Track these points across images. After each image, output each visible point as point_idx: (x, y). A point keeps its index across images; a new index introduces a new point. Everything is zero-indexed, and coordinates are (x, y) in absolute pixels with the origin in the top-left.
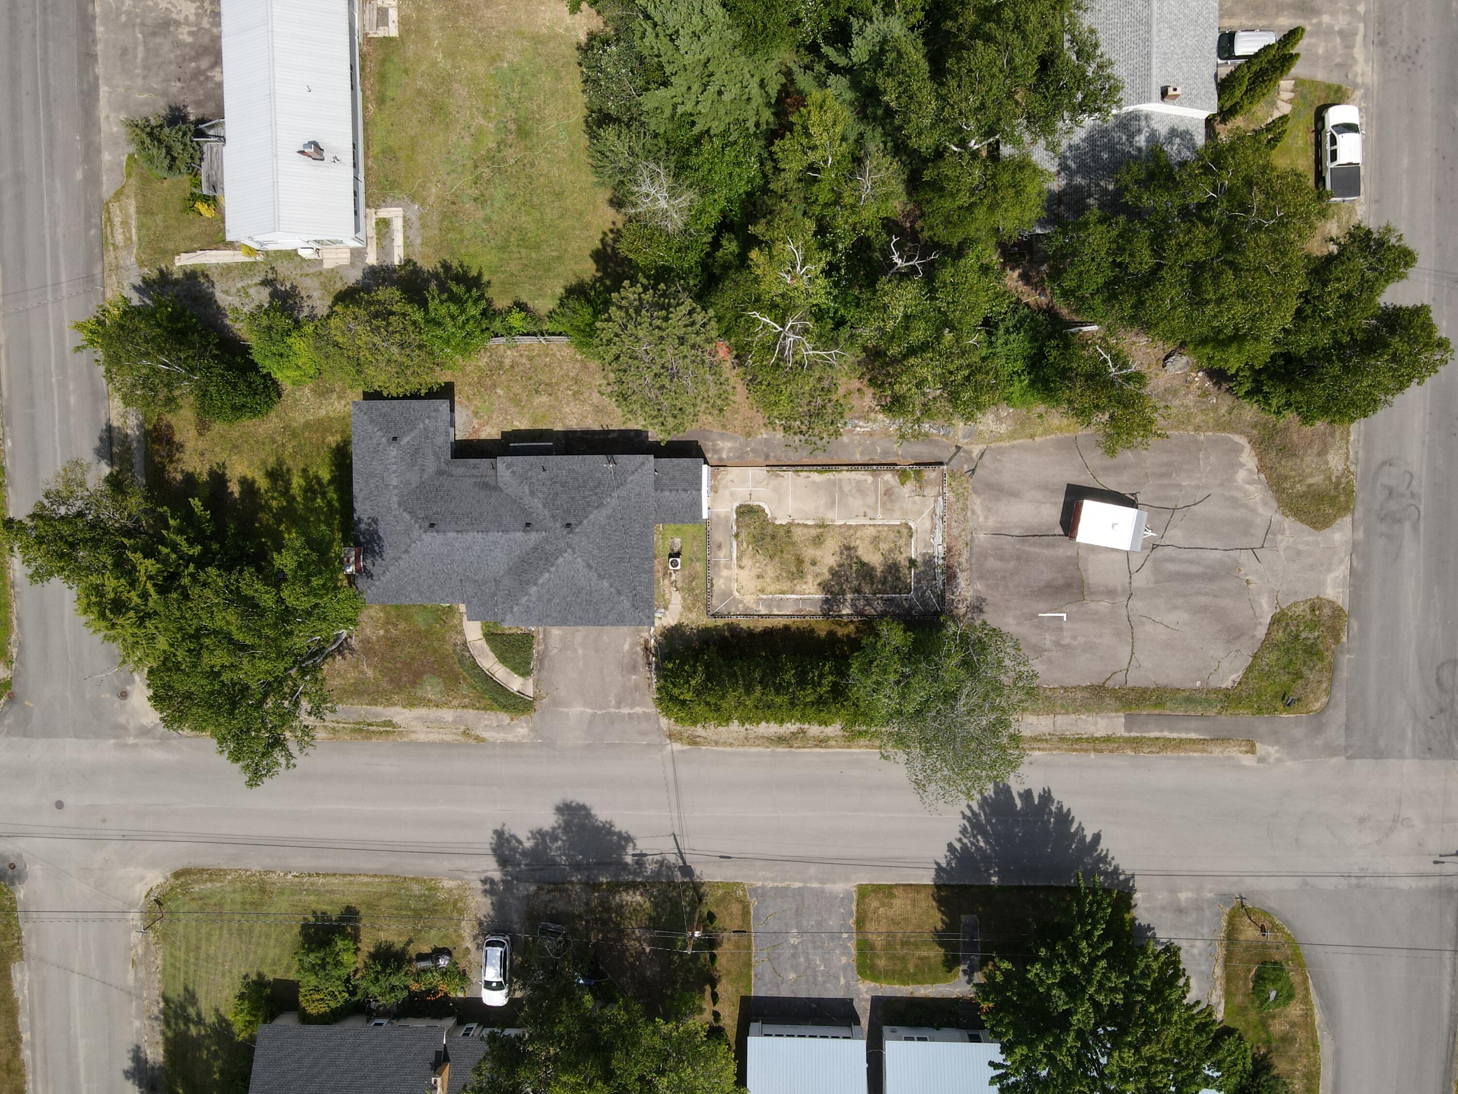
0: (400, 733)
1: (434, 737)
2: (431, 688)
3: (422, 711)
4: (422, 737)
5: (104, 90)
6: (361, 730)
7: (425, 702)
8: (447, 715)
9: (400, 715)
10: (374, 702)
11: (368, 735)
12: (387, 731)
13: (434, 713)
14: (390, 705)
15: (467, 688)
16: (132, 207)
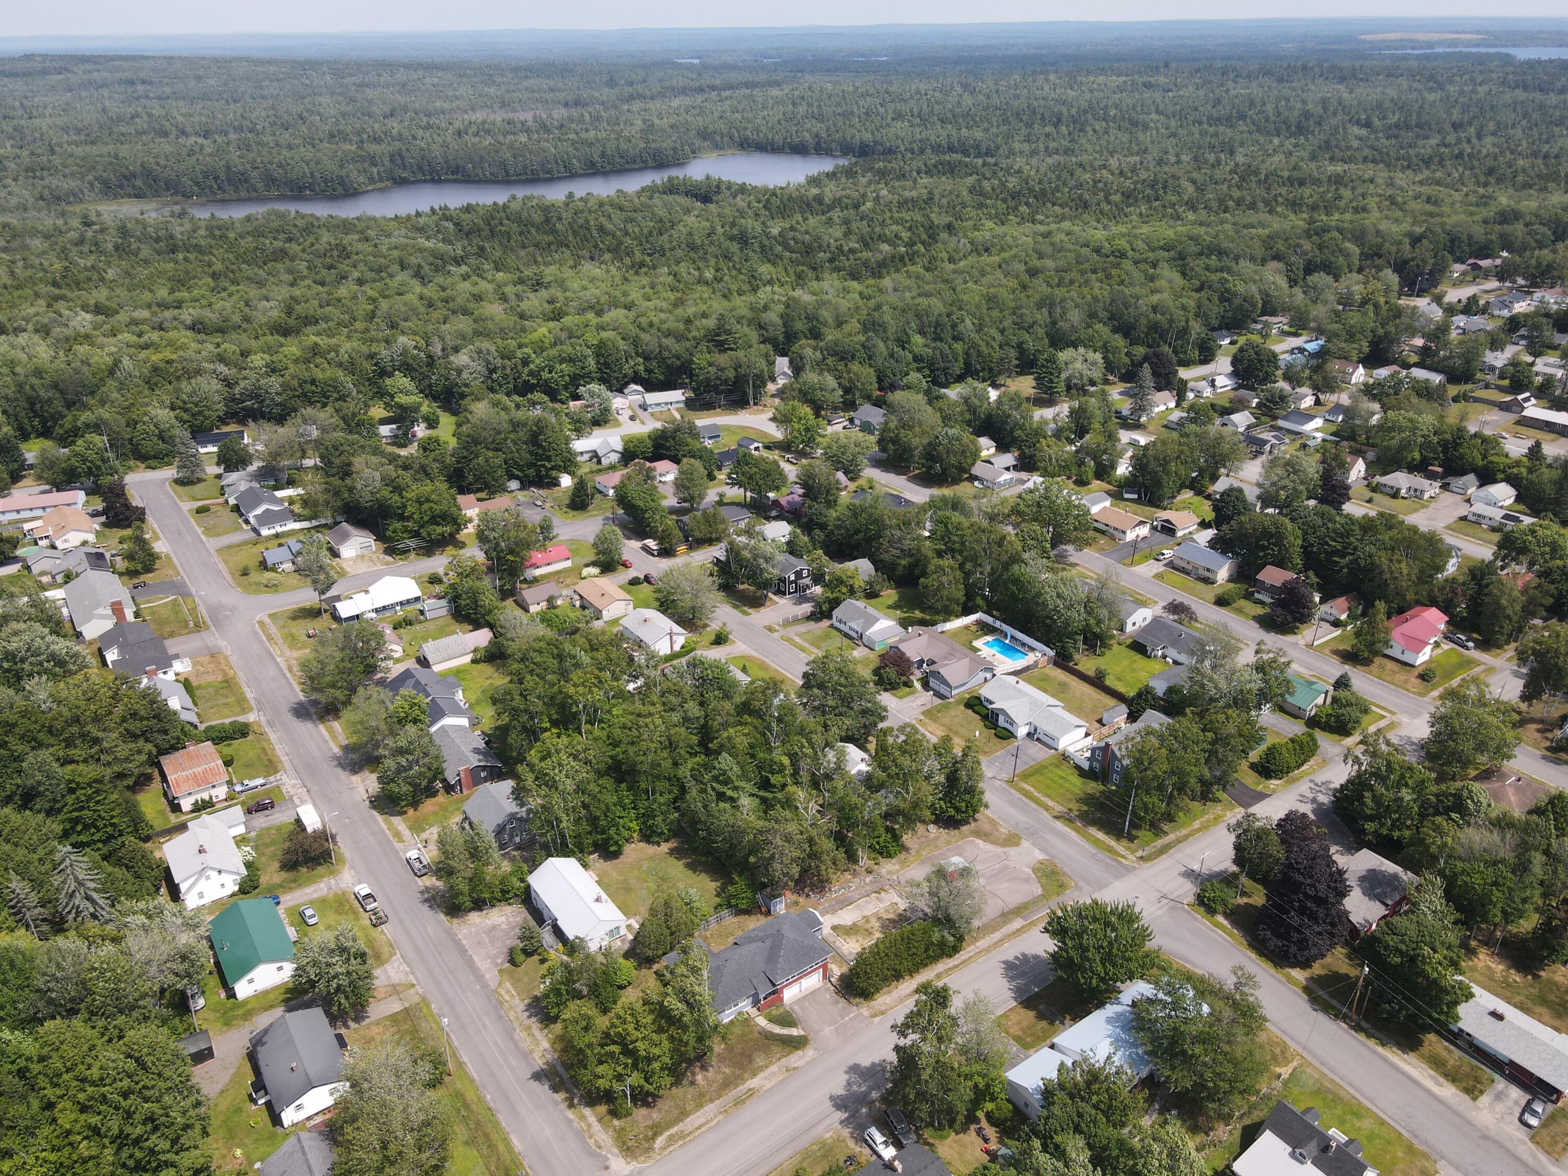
0: (757, 1090)
1: (774, 1081)
2: (760, 1060)
3: (762, 1075)
4: (769, 1086)
5: (476, 958)
7: (761, 1069)
8: (774, 1068)
9: (752, 1083)
10: (737, 1086)
11: (743, 1101)
12: (751, 1093)
13: (767, 1072)
14: (744, 1081)
15: (775, 1049)
16: (508, 985)
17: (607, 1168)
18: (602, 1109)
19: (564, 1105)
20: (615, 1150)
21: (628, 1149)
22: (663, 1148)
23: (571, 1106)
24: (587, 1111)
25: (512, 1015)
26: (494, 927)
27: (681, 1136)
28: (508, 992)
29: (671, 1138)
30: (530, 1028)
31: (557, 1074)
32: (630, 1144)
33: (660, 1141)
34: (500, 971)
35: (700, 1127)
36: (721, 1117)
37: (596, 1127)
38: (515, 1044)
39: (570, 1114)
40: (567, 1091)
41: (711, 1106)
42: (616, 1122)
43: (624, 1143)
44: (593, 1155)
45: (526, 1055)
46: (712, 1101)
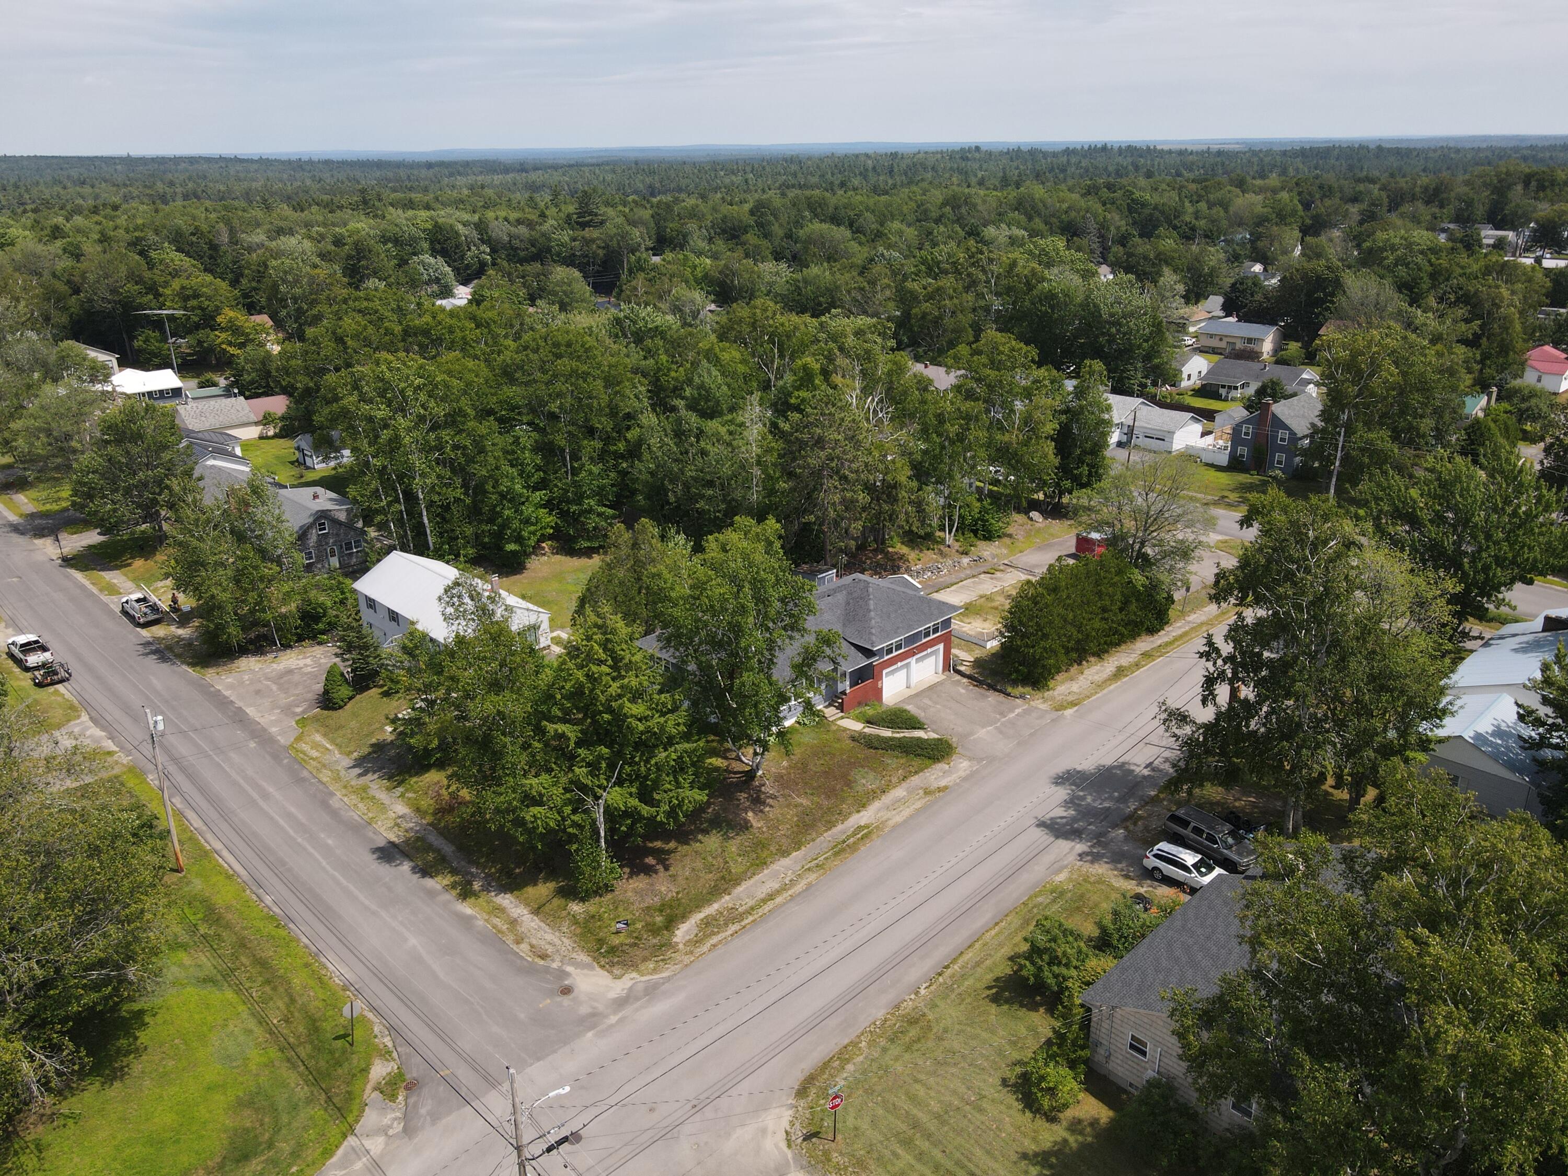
0: (877, 827)
1: (907, 812)
2: (866, 781)
3: (876, 805)
4: (898, 819)
5: (250, 710)
6: (843, 850)
7: (873, 795)
8: (899, 792)
9: (864, 817)
10: (830, 825)
11: (853, 848)
12: (865, 834)
13: (887, 799)
14: (846, 818)
15: (892, 761)
16: (318, 738)
17: (567, 991)
18: (543, 890)
19: (449, 897)
20: (583, 957)
21: (613, 950)
22: (697, 942)
23: (466, 893)
24: (506, 900)
25: (325, 776)
26: (290, 672)
27: (733, 916)
28: (316, 746)
29: (707, 923)
30: (365, 789)
31: (429, 848)
32: (616, 941)
33: (684, 932)
34: (302, 722)
35: (771, 897)
36: (812, 877)
37: (529, 922)
38: (334, 814)
39: (466, 908)
40: (454, 872)
41: (785, 862)
42: (576, 908)
43: (601, 942)
44: (529, 970)
45: (356, 829)
46: (785, 853)
